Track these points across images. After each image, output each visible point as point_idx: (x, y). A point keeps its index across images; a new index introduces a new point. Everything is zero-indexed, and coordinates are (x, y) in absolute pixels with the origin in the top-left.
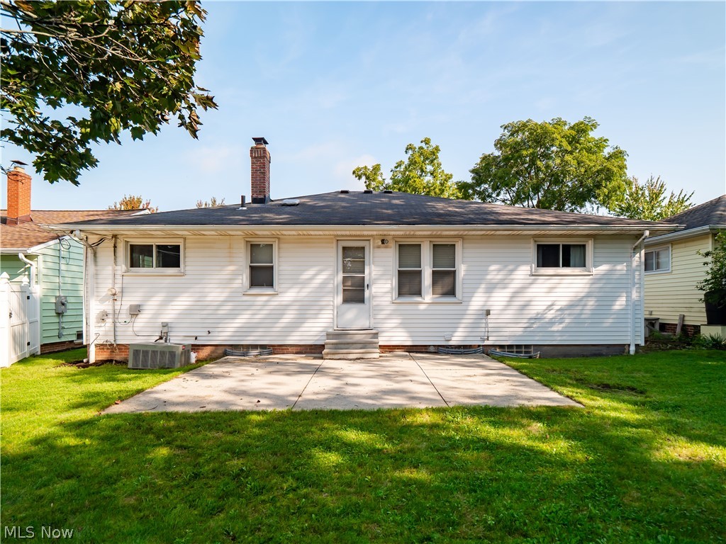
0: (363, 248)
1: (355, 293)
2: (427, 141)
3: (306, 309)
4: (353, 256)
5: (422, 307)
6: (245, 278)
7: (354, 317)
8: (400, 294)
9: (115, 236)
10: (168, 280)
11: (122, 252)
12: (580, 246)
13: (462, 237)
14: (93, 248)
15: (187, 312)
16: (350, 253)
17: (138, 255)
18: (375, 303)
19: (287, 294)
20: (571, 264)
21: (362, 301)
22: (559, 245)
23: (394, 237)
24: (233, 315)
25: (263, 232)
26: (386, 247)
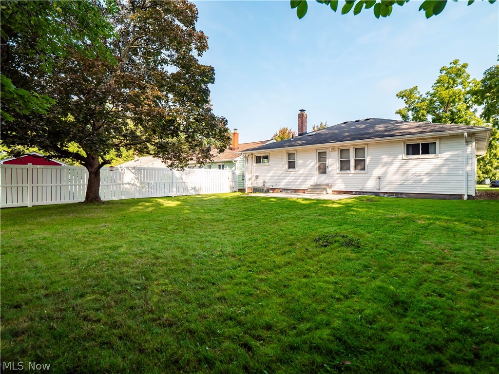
0: (326, 152)
1: (323, 170)
2: (455, 62)
3: (307, 177)
4: (322, 156)
5: (351, 175)
6: (287, 166)
7: (323, 179)
8: (341, 169)
9: (252, 154)
10: (266, 167)
11: (254, 159)
12: (433, 143)
13: (367, 145)
14: (247, 158)
15: (272, 177)
16: (321, 155)
17: (258, 160)
18: (331, 174)
19: (300, 170)
20: (430, 152)
21: (326, 173)
22: (419, 144)
23: (338, 147)
24: (284, 178)
25: (291, 149)
26: (335, 151)
